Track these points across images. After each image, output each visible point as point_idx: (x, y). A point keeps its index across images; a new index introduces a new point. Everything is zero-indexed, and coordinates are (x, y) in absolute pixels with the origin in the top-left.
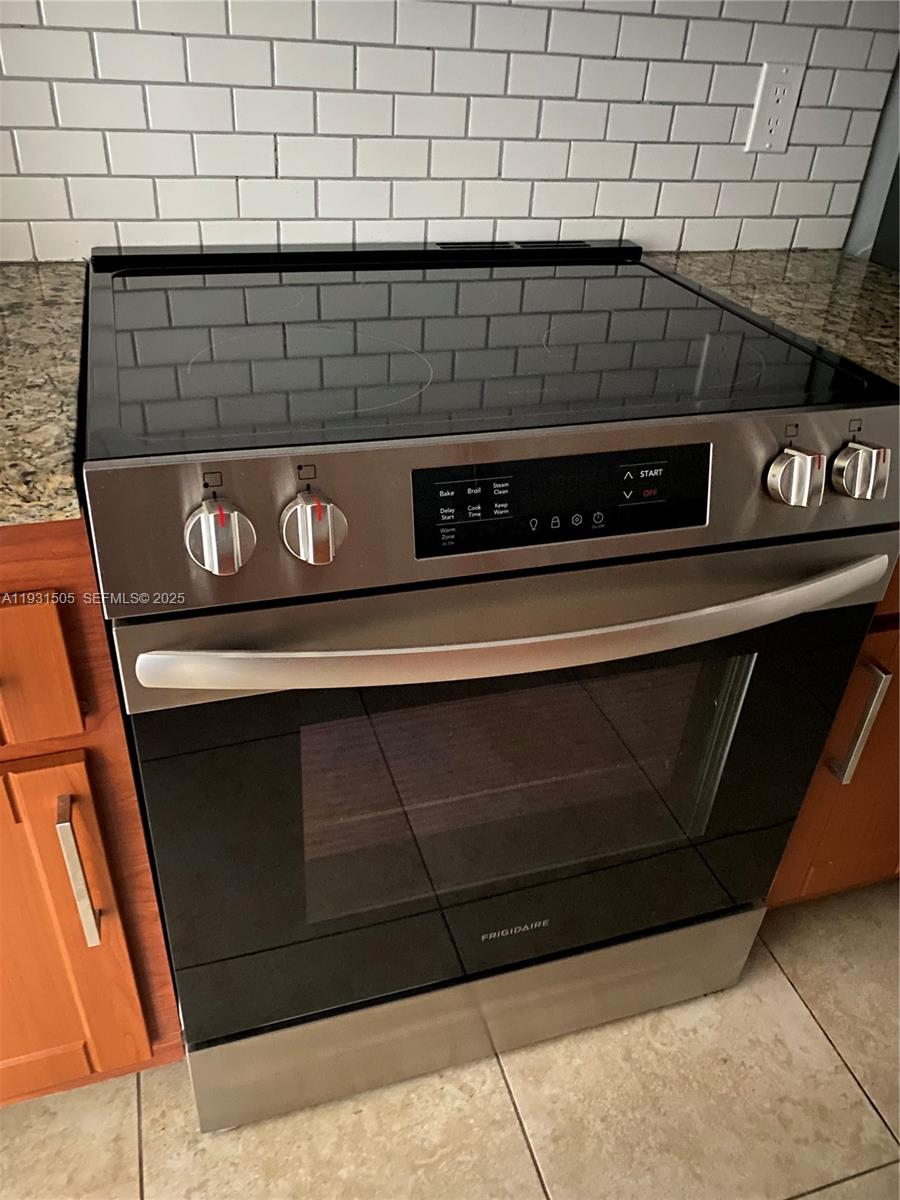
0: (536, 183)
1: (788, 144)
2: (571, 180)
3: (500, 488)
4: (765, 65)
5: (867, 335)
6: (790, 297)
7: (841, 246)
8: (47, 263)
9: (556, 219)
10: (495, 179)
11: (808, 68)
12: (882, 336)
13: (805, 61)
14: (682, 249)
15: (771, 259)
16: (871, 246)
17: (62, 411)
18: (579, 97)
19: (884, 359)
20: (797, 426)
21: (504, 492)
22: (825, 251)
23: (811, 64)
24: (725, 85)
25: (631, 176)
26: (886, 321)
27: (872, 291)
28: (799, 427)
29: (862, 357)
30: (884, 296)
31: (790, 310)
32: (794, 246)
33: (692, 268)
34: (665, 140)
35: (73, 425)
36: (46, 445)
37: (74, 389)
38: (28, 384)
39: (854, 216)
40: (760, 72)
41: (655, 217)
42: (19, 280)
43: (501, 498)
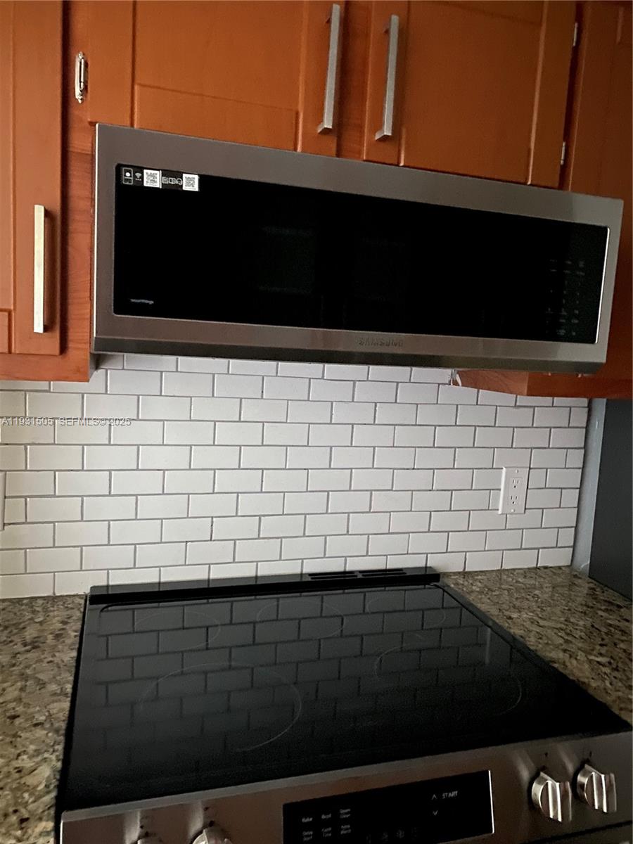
0: (370, 536)
1: (525, 509)
2: (392, 533)
3: (345, 813)
4: (504, 469)
5: (591, 654)
6: (537, 615)
7: (569, 564)
8: (61, 596)
9: (385, 555)
10: (345, 535)
11: (530, 468)
12: (601, 654)
13: (528, 466)
14: (466, 570)
15: (525, 577)
16: (589, 562)
17: (54, 751)
18: (394, 489)
19: (603, 680)
20: (546, 754)
21: (347, 816)
22: (560, 568)
23: (532, 467)
24: (480, 479)
25: (429, 530)
26: (603, 639)
27: (592, 607)
28: (548, 756)
29: (588, 678)
30: (600, 613)
31: (539, 629)
32: (539, 565)
33: (474, 588)
34: (449, 509)
35: (59, 765)
36: (39, 788)
37: (63, 725)
38: (35, 722)
39: (574, 547)
40: (501, 472)
41: (447, 552)
42: (40, 615)
43: (345, 821)
